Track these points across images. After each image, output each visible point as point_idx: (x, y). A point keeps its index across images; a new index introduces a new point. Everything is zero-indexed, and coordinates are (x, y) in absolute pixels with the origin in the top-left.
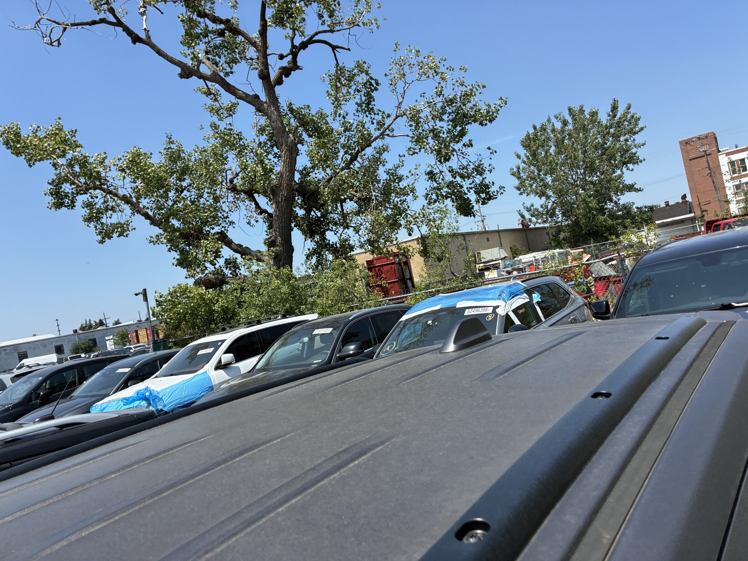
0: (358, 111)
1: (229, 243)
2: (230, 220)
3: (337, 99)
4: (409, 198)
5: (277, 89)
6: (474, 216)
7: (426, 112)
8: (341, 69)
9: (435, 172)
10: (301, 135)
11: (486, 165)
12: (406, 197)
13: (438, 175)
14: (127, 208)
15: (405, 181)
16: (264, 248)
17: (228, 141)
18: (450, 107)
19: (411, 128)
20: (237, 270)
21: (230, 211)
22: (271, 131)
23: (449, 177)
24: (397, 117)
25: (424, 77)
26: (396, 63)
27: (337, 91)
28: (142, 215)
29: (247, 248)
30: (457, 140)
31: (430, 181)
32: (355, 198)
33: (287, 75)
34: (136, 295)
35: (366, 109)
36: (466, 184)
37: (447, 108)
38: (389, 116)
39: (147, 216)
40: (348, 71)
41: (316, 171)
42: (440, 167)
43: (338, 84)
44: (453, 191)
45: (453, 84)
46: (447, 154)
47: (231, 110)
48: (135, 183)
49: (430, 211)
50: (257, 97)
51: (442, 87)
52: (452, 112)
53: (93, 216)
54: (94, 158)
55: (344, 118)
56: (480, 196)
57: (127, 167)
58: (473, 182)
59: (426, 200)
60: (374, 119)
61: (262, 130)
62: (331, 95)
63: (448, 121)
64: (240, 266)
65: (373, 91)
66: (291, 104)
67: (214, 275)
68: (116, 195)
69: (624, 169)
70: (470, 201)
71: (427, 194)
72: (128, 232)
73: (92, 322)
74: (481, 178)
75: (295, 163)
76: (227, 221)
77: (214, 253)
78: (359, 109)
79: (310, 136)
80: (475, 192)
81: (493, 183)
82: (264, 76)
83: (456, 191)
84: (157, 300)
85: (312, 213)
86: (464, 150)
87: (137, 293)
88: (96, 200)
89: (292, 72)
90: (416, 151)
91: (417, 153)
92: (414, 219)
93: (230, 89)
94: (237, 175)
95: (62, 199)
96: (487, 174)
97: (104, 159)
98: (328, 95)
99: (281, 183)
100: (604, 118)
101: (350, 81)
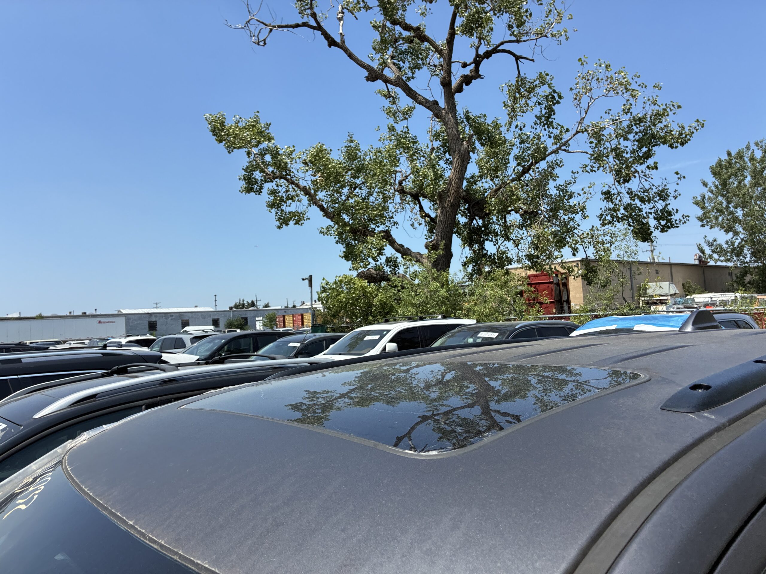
0: (536, 124)
1: (392, 243)
2: (395, 220)
3: (513, 110)
4: (578, 217)
5: (457, 96)
6: (652, 242)
7: (610, 130)
8: (522, 79)
9: (612, 193)
10: (474, 143)
11: (671, 191)
12: (574, 215)
13: (615, 196)
14: (305, 199)
15: (576, 198)
16: (425, 252)
17: (404, 144)
18: (638, 126)
19: (591, 145)
20: (396, 269)
22: (446, 138)
23: (626, 199)
24: (577, 132)
25: (612, 93)
26: (583, 78)
27: (514, 102)
28: (318, 207)
29: (408, 249)
30: (642, 161)
31: (605, 201)
32: (521, 210)
33: (468, 84)
35: (545, 122)
36: (646, 208)
37: (634, 127)
38: (568, 130)
39: (322, 208)
40: (529, 82)
41: (483, 180)
42: (619, 187)
43: (517, 95)
44: (631, 214)
45: (644, 103)
46: (628, 175)
47: (407, 114)
48: (315, 176)
49: (599, 232)
50: (436, 103)
51: (631, 105)
52: (640, 132)
53: (276, 202)
54: (283, 150)
55: (521, 129)
56: (660, 223)
57: (310, 160)
58: (654, 207)
60: (552, 133)
61: (436, 136)
62: (508, 105)
63: (634, 141)
65: (554, 104)
66: (467, 112)
67: (375, 270)
68: (298, 186)
71: (601, 215)
72: (303, 221)
73: (245, 302)
74: (664, 204)
75: (466, 171)
77: (378, 250)
78: (538, 122)
79: (482, 145)
80: (655, 218)
81: (677, 210)
82: (446, 83)
83: (633, 214)
85: (475, 222)
86: (648, 172)
88: (280, 188)
89: (473, 81)
90: (594, 169)
91: (595, 171)
92: (581, 239)
93: (411, 93)
94: (406, 177)
95: (253, 185)
96: (671, 200)
97: (292, 152)
98: (505, 105)
99: (449, 190)
101: (530, 92)
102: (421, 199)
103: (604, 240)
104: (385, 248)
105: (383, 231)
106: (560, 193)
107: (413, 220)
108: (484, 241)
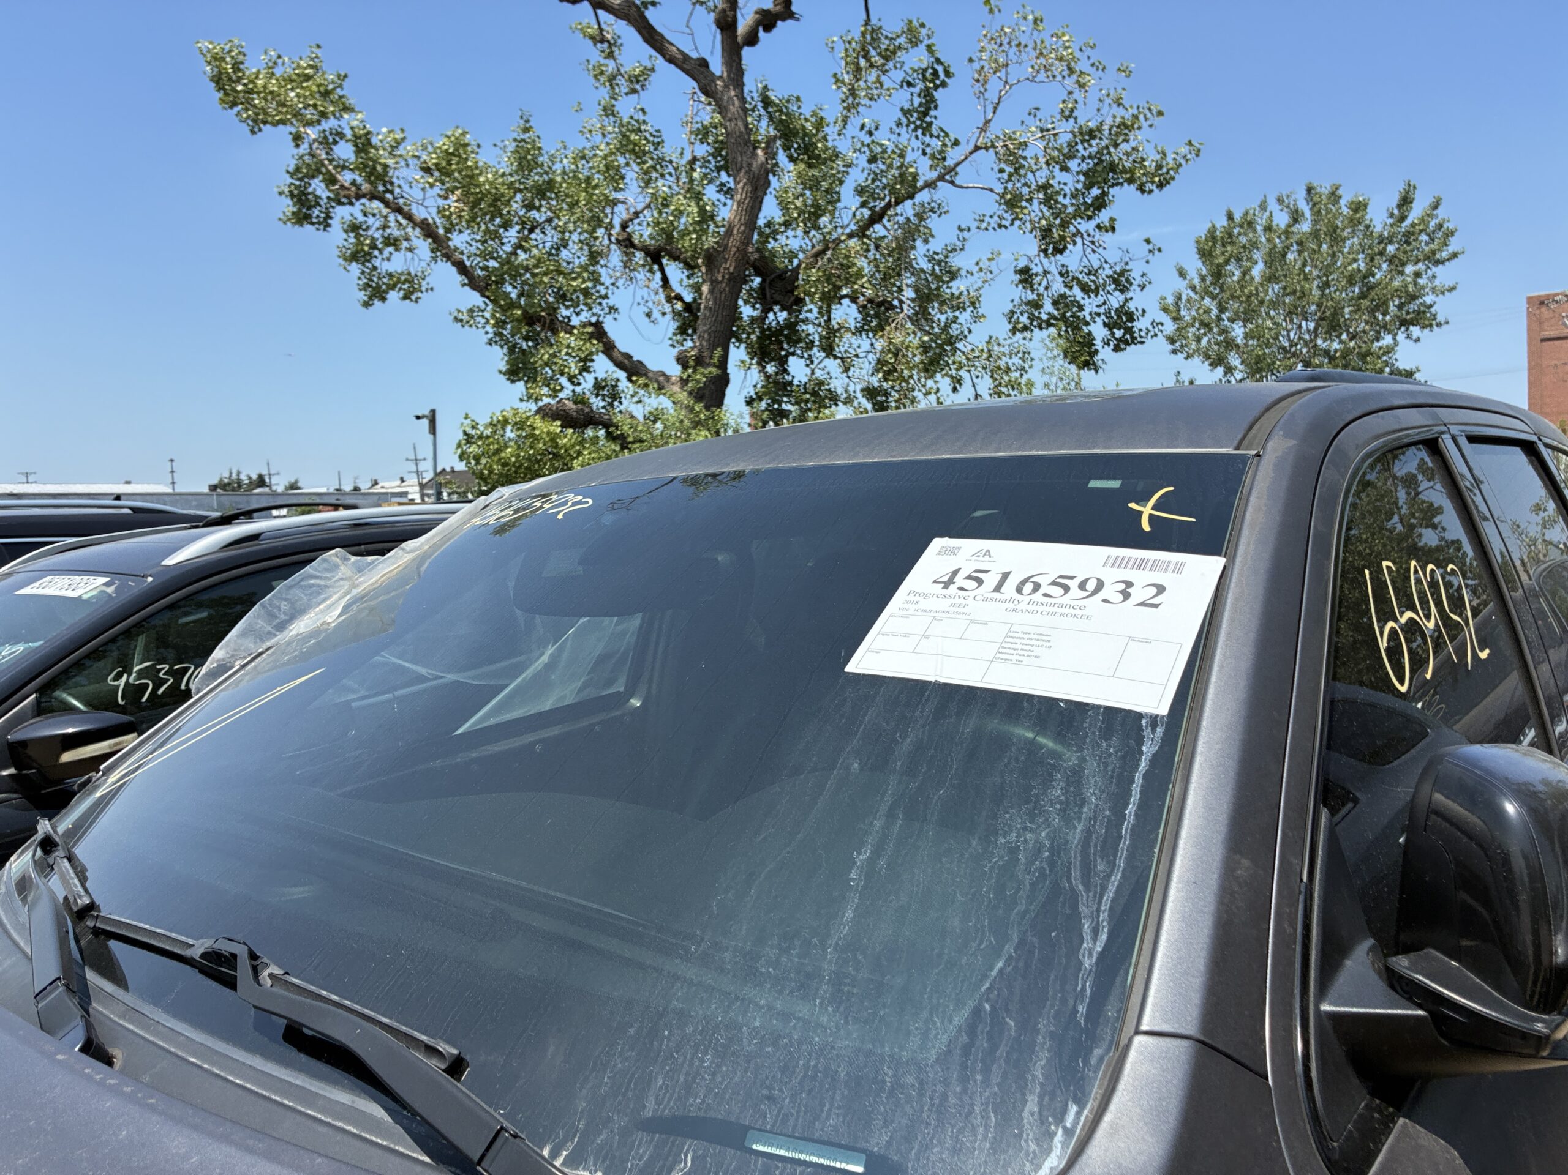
0: (899, 124)
1: (609, 349)
2: (611, 302)
3: (853, 93)
4: (964, 317)
5: (746, 52)
6: (1096, 371)
7: (1036, 148)
8: (873, 30)
9: (1034, 271)
10: (776, 153)
11: (1135, 275)
12: (957, 313)
13: (1039, 278)
14: (423, 246)
15: (964, 280)
16: (675, 370)
17: (635, 145)
18: (1086, 145)
19: (1000, 175)
20: (616, 403)
21: (613, 284)
22: (721, 138)
23: (1058, 286)
24: (977, 148)
25: (1042, 76)
26: (992, 39)
27: (855, 76)
28: (453, 264)
29: (640, 362)
30: (1090, 213)
31: (1020, 286)
32: (862, 298)
33: (768, 28)
34: (418, 418)
35: (918, 123)
36: (1090, 305)
37: (1080, 147)
38: (956, 143)
39: (462, 268)
40: (886, 37)
41: (790, 233)
42: (1045, 261)
43: (863, 63)
44: (1063, 315)
45: (1100, 100)
46: (1062, 238)
47: (638, 81)
48: (446, 198)
49: (1002, 349)
50: (704, 63)
51: (1076, 102)
52: (1090, 157)
53: (363, 250)
54: (380, 137)
55: (870, 133)
56: (1113, 334)
57: (436, 165)
58: (1104, 303)
59: (1010, 322)
60: (928, 145)
61: (703, 133)
62: (843, 82)
63: (1078, 173)
64: (622, 395)
65: (936, 87)
66: (766, 88)
67: (575, 403)
68: (409, 217)
69: (1401, 336)
70: (1094, 339)
71: (1013, 312)
72: (420, 294)
73: (243, 477)
74: (1122, 298)
75: (760, 209)
76: (604, 305)
77: (581, 360)
78: (904, 121)
79: (792, 159)
80: (1105, 325)
81: (1144, 311)
82: (726, 24)
83: (1068, 314)
84: (465, 433)
85: (771, 315)
86: (1098, 236)
87: (420, 414)
88: (371, 220)
89: (779, 23)
90: (1004, 222)
91: (1006, 227)
92: (968, 359)
93: (652, 37)
94: (637, 214)
95: (310, 208)
96: (1134, 292)
97: (398, 143)
98: (837, 80)
99: (726, 246)
100: (1378, 218)
101: (887, 59)
102: (665, 261)
103: (1010, 364)
104: (594, 357)
105: (591, 324)
106: (934, 270)
107: (650, 304)
108: (786, 356)
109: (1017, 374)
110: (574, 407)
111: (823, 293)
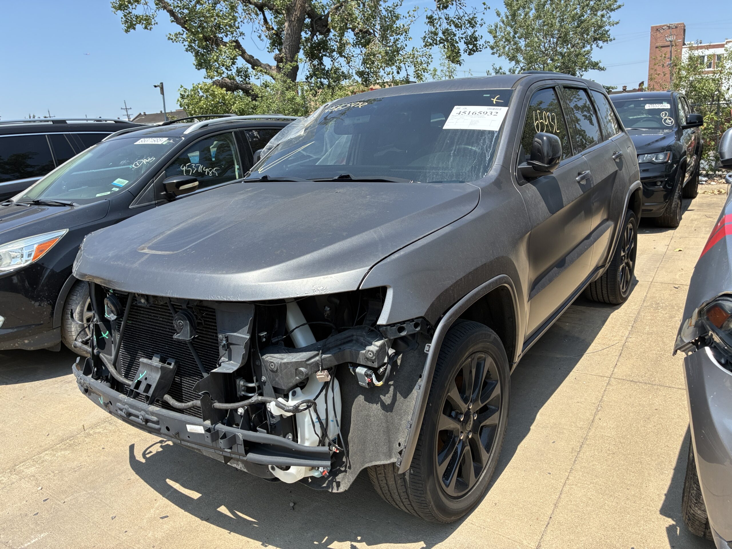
1: (243, 53)
2: (241, 30)
4: (402, 38)
6: (460, 65)
9: (435, 18)
11: (478, 19)
12: (399, 36)
13: (436, 21)
15: (402, 20)
16: (273, 63)
20: (247, 79)
21: (241, 22)
29: (258, 60)
31: (429, 24)
32: (357, 29)
34: (154, 86)
36: (459, 33)
39: (172, 13)
42: (440, 13)
56: (468, 47)
58: (465, 33)
59: (424, 42)
64: (250, 75)
67: (230, 79)
69: (594, 46)
70: (459, 49)
71: (425, 37)
72: (151, 26)
74: (472, 31)
76: (238, 32)
77: (231, 59)
80: (465, 43)
81: (482, 37)
83: (449, 38)
84: (181, 94)
85: (315, 37)
92: (404, 58)
96: (478, 27)
99: (296, 4)
102: (265, 10)
103: (423, 61)
104: (237, 58)
105: (234, 41)
106: (388, 15)
107: (260, 32)
108: (322, 56)
109: (426, 65)
110: (229, 81)
111: (341, 27)
